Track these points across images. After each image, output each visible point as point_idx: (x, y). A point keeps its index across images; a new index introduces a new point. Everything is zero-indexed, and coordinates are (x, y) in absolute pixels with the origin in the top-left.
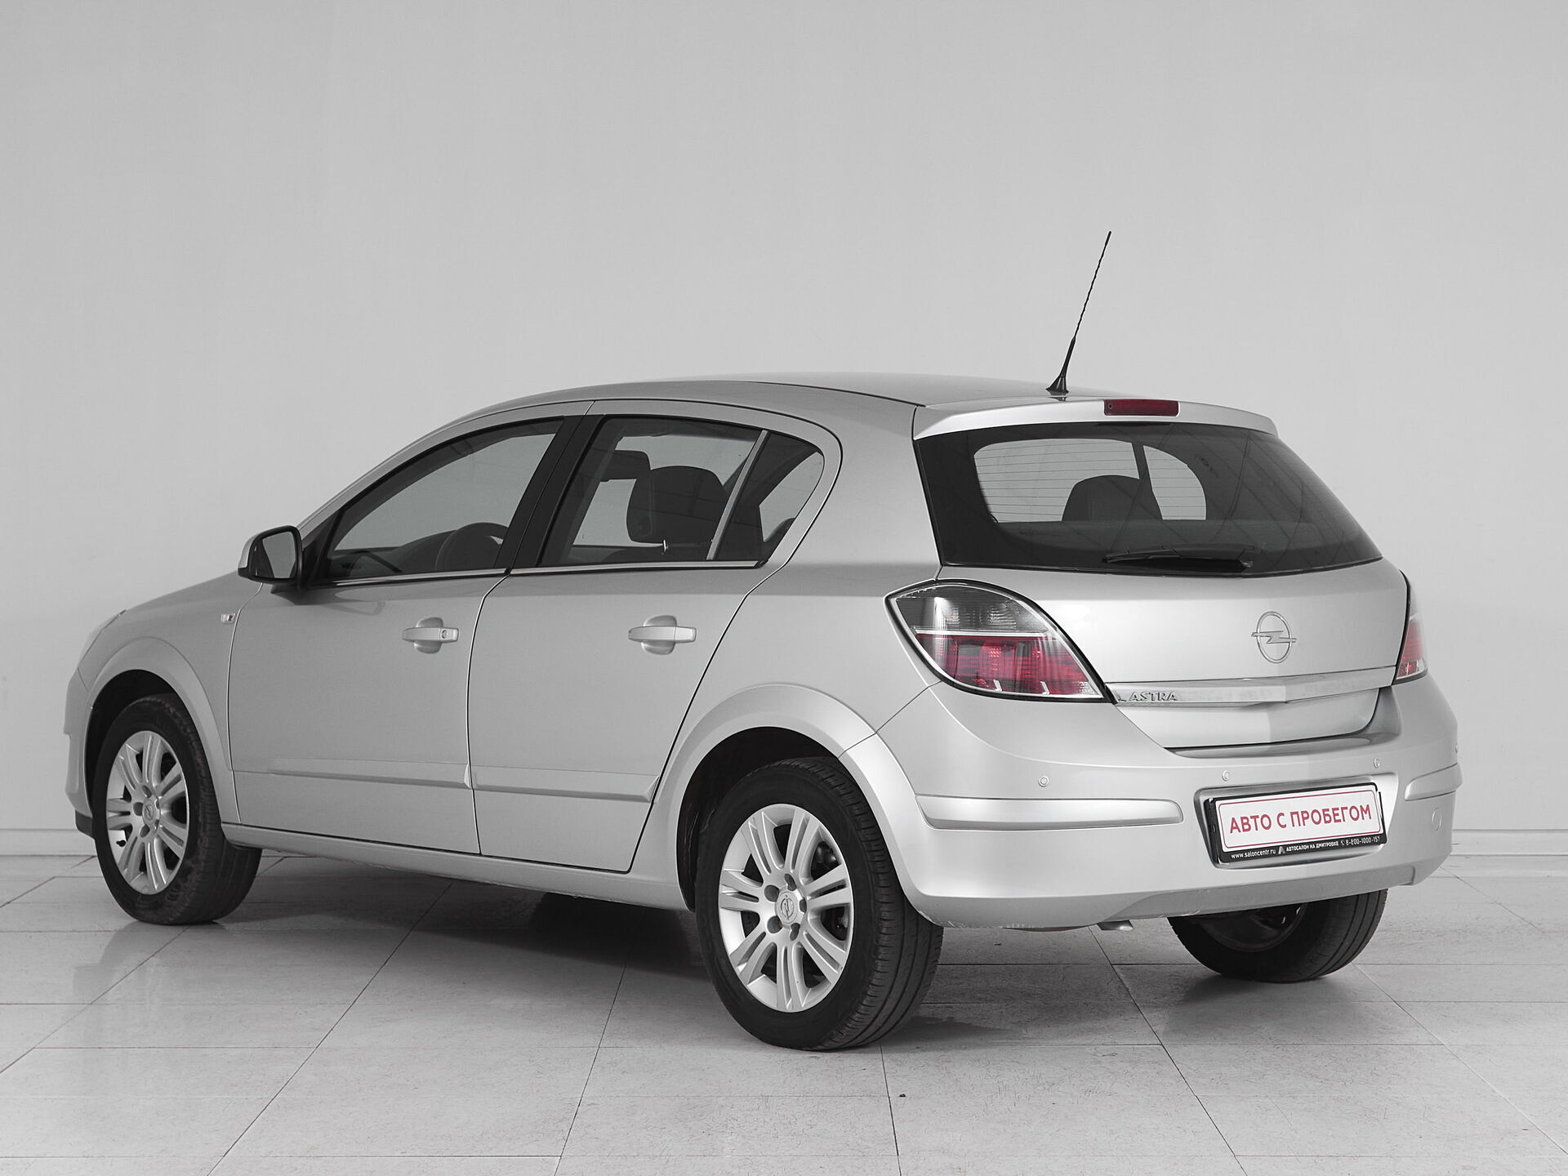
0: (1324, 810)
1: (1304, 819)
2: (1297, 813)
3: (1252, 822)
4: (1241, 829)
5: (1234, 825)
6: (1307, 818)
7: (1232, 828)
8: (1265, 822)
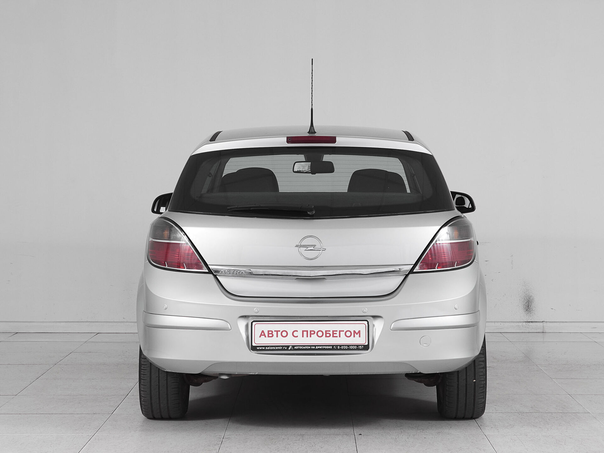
0: (326, 331)
1: (311, 334)
2: (307, 331)
3: (275, 333)
4: (267, 335)
5: (263, 334)
6: (314, 333)
7: (261, 335)
8: (284, 334)
